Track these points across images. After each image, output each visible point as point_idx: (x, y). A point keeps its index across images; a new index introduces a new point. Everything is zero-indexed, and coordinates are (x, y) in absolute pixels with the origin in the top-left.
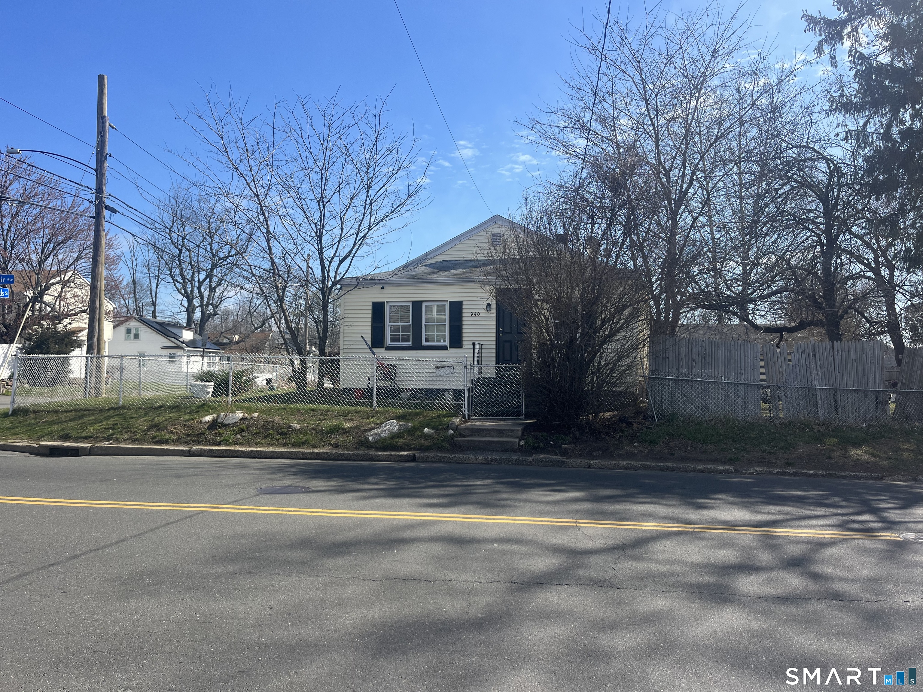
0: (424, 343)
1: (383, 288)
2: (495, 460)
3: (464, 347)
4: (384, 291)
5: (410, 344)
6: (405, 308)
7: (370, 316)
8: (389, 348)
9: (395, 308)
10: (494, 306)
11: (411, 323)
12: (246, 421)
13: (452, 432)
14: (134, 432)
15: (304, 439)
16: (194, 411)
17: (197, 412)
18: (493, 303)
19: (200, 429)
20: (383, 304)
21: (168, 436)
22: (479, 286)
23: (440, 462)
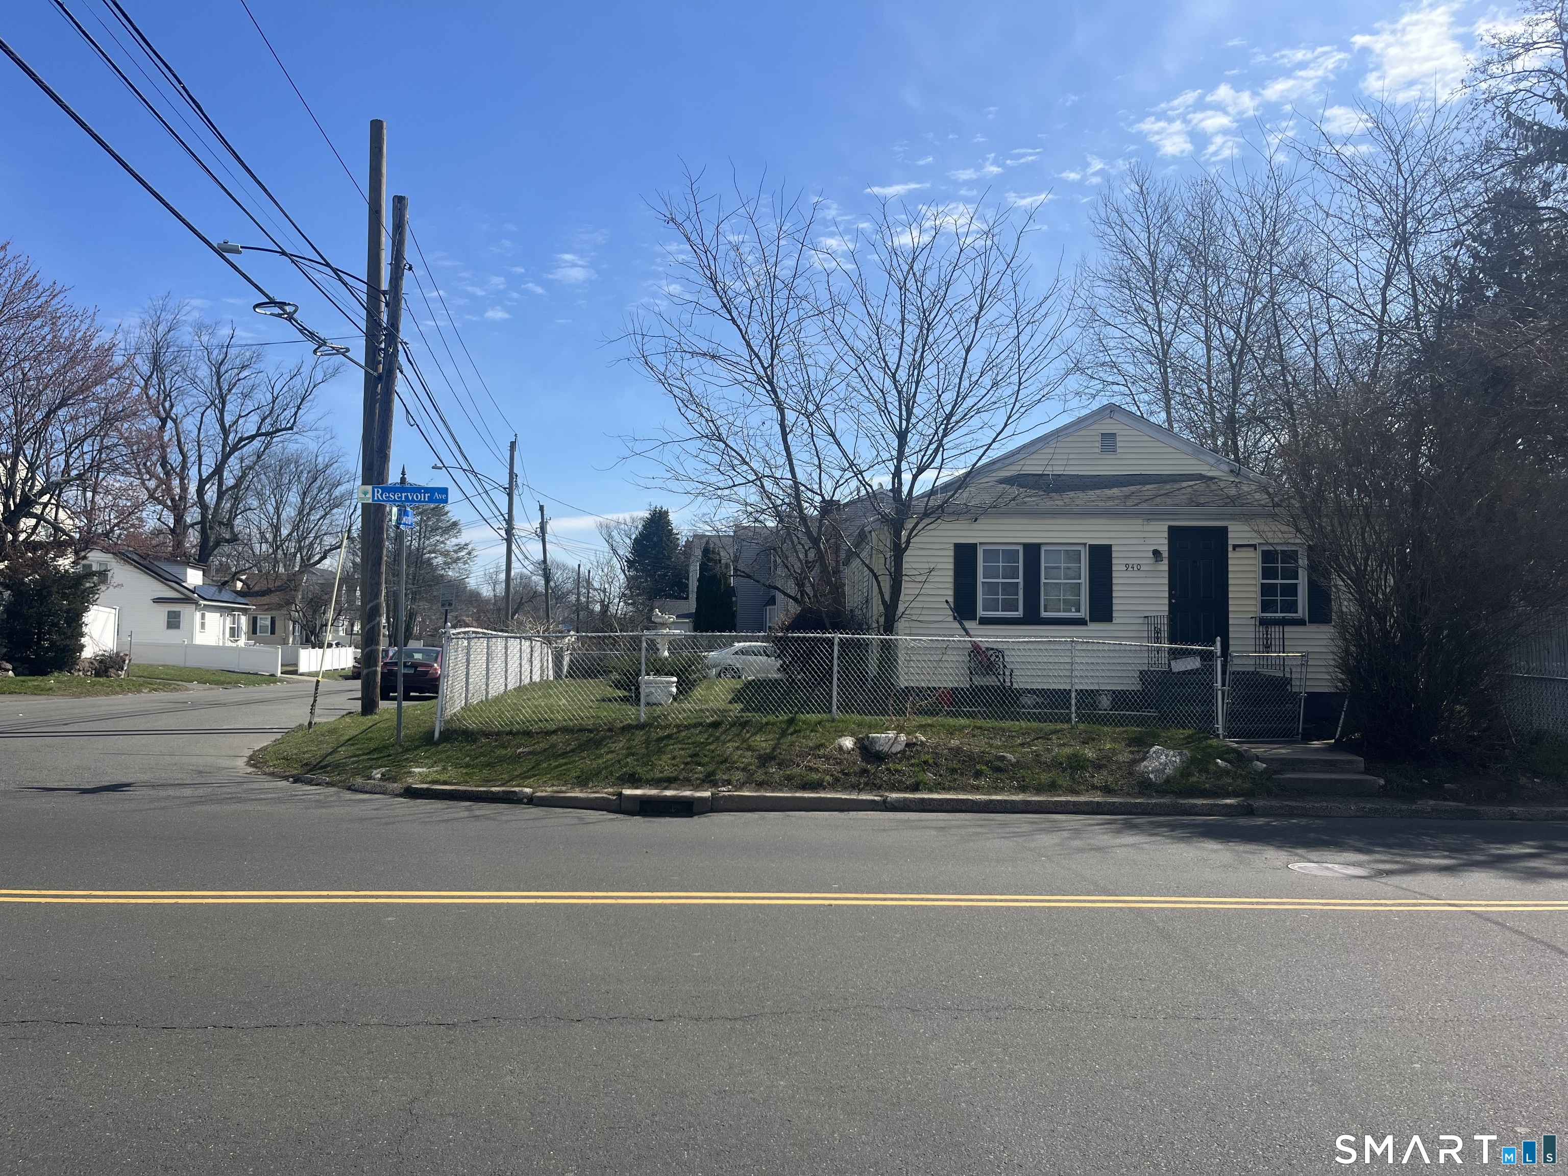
0: (1044, 614)
1: (975, 520)
3: (1114, 621)
4: (976, 526)
5: (1019, 613)
6: (1011, 555)
7: (952, 566)
8: (985, 621)
10: (1165, 555)
11: (1020, 580)
12: (919, 748)
13: (1264, 765)
14: (744, 769)
15: (1045, 777)
16: (789, 732)
17: (795, 732)
18: (1164, 549)
19: (855, 763)
20: (973, 547)
21: (815, 776)
22: (1140, 521)
23: (1292, 816)
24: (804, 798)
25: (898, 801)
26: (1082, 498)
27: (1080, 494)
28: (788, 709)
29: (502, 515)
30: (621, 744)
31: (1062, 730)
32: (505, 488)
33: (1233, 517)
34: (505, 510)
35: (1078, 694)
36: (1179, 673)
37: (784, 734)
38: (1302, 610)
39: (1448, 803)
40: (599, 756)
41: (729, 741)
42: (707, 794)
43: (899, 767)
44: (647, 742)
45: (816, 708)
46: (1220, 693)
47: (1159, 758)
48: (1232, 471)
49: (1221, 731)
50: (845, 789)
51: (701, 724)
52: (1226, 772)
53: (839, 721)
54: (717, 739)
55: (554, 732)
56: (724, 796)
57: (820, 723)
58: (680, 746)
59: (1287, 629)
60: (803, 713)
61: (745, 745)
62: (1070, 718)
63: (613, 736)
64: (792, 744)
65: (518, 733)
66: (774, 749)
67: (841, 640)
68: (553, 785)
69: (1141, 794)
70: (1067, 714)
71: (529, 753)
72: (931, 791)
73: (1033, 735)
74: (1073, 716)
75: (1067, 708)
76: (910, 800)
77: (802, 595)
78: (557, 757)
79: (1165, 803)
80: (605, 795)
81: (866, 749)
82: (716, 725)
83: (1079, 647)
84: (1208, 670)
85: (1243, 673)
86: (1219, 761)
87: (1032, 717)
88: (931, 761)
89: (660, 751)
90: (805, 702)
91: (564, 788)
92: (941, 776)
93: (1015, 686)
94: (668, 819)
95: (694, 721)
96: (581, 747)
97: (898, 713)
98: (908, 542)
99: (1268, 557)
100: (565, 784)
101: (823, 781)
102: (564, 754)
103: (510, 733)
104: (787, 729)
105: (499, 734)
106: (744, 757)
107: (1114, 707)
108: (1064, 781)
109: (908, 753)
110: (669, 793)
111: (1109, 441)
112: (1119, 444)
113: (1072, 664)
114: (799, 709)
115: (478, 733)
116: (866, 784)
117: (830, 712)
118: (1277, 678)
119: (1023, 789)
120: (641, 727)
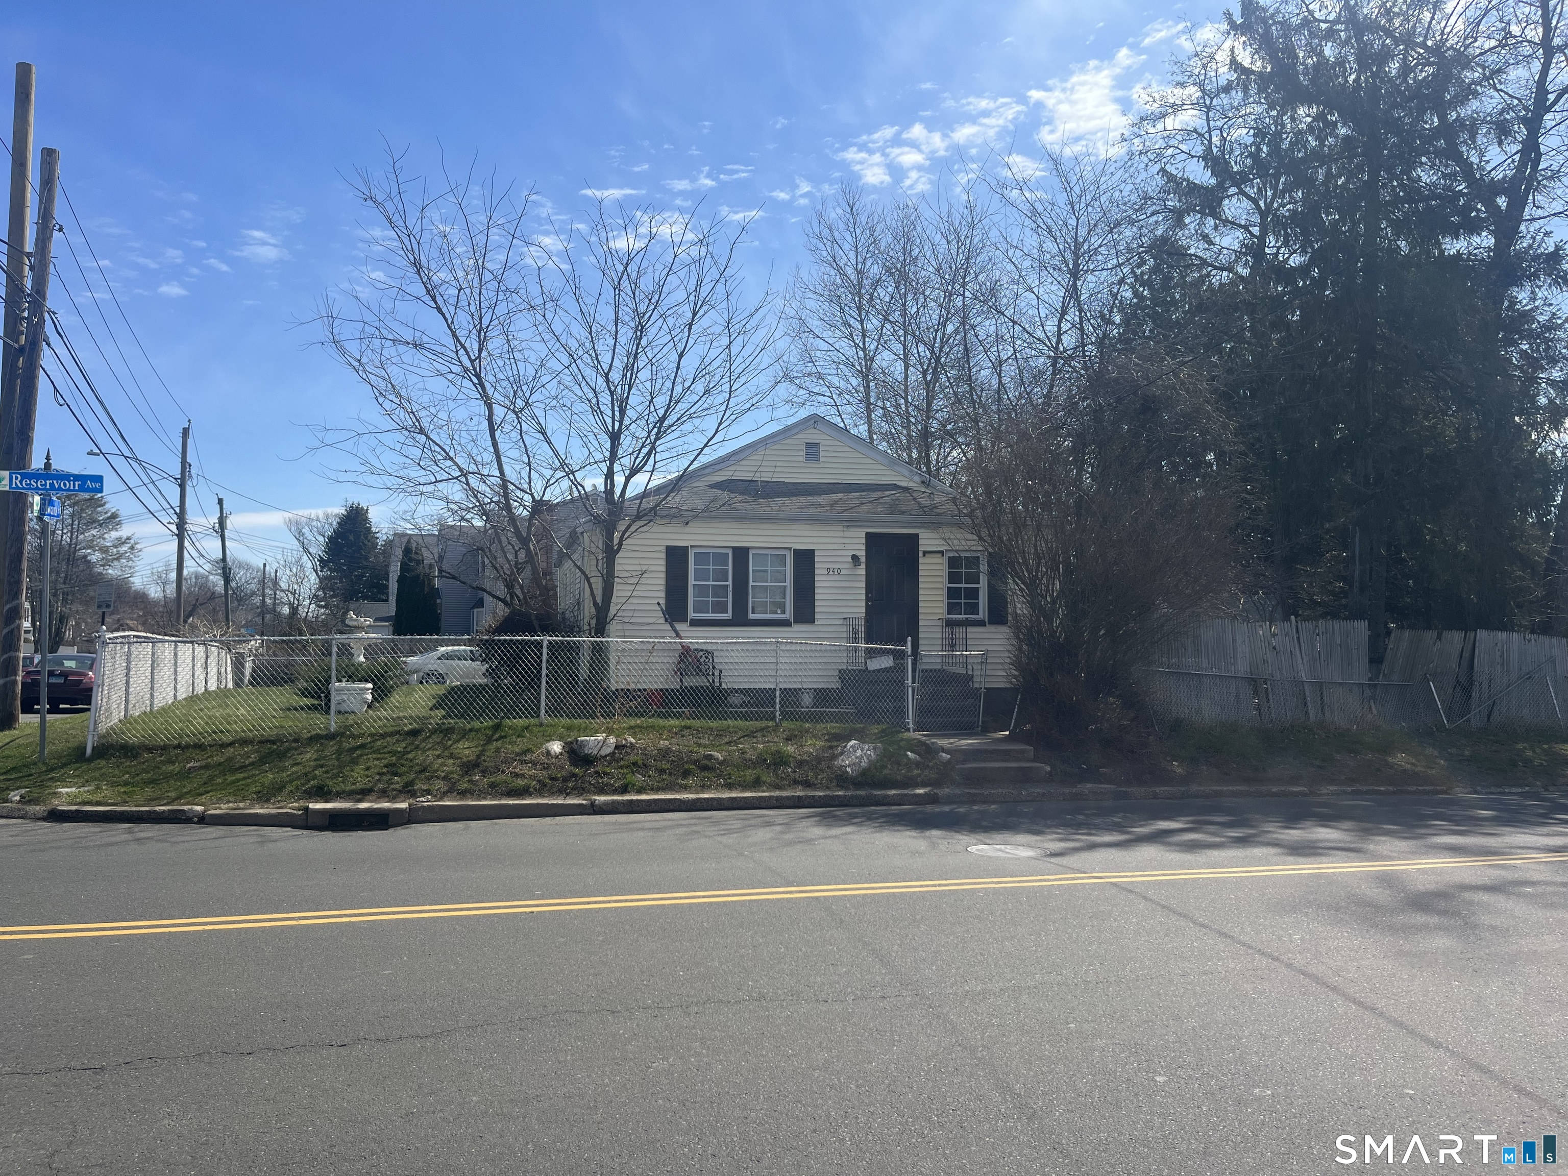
0: (751, 616)
1: (687, 523)
3: (816, 623)
4: (687, 529)
5: (728, 615)
6: (720, 558)
7: (663, 569)
8: (695, 623)
9: (701, 558)
10: (863, 559)
11: (730, 583)
12: (629, 750)
13: (949, 756)
14: (444, 778)
15: (750, 774)
16: (495, 738)
17: (501, 737)
18: (862, 554)
19: (563, 768)
20: (685, 550)
21: (521, 782)
22: (840, 528)
23: (974, 802)
24: (506, 805)
25: (606, 803)
27: (787, 501)
28: (493, 715)
29: (172, 507)
30: (310, 754)
31: (768, 727)
32: (176, 479)
33: (923, 525)
34: (176, 503)
35: (783, 693)
36: (874, 671)
37: (489, 740)
38: (983, 612)
39: (1102, 786)
40: (285, 769)
41: (429, 749)
42: (404, 805)
43: (608, 770)
44: (339, 752)
45: (523, 713)
46: (910, 689)
47: (855, 751)
48: (923, 482)
49: (911, 726)
50: (552, 794)
51: (398, 732)
52: (917, 764)
53: (547, 726)
54: (417, 747)
55: (231, 744)
56: (423, 807)
57: (527, 728)
58: (375, 756)
59: (970, 629)
60: (509, 718)
61: (446, 753)
62: (775, 716)
63: (299, 747)
64: (498, 750)
65: (188, 746)
66: (478, 756)
67: (550, 643)
68: (229, 802)
69: (840, 786)
70: (772, 713)
71: (201, 768)
72: (640, 791)
73: (740, 734)
74: (778, 714)
75: (772, 706)
76: (618, 802)
77: (512, 597)
78: (233, 771)
79: (860, 795)
80: (289, 811)
81: (575, 754)
82: (414, 733)
83: (783, 648)
84: (899, 669)
85: (931, 670)
86: (909, 753)
87: (739, 716)
88: (640, 762)
89: (355, 762)
90: (511, 706)
91: (241, 805)
92: (649, 776)
93: (724, 686)
94: (360, 833)
95: (391, 729)
96: (262, 761)
97: (608, 715)
98: (620, 544)
99: (954, 562)
100: (243, 799)
101: (529, 787)
102: (241, 767)
103: (179, 746)
104: (492, 735)
105: (164, 748)
106: (445, 765)
107: (815, 704)
108: (768, 778)
109: (617, 755)
110: (363, 805)
111: (812, 451)
112: (822, 454)
113: (777, 663)
114: (505, 714)
115: (139, 747)
116: (574, 788)
117: (538, 716)
118: (960, 675)
119: (730, 786)
120: (331, 737)
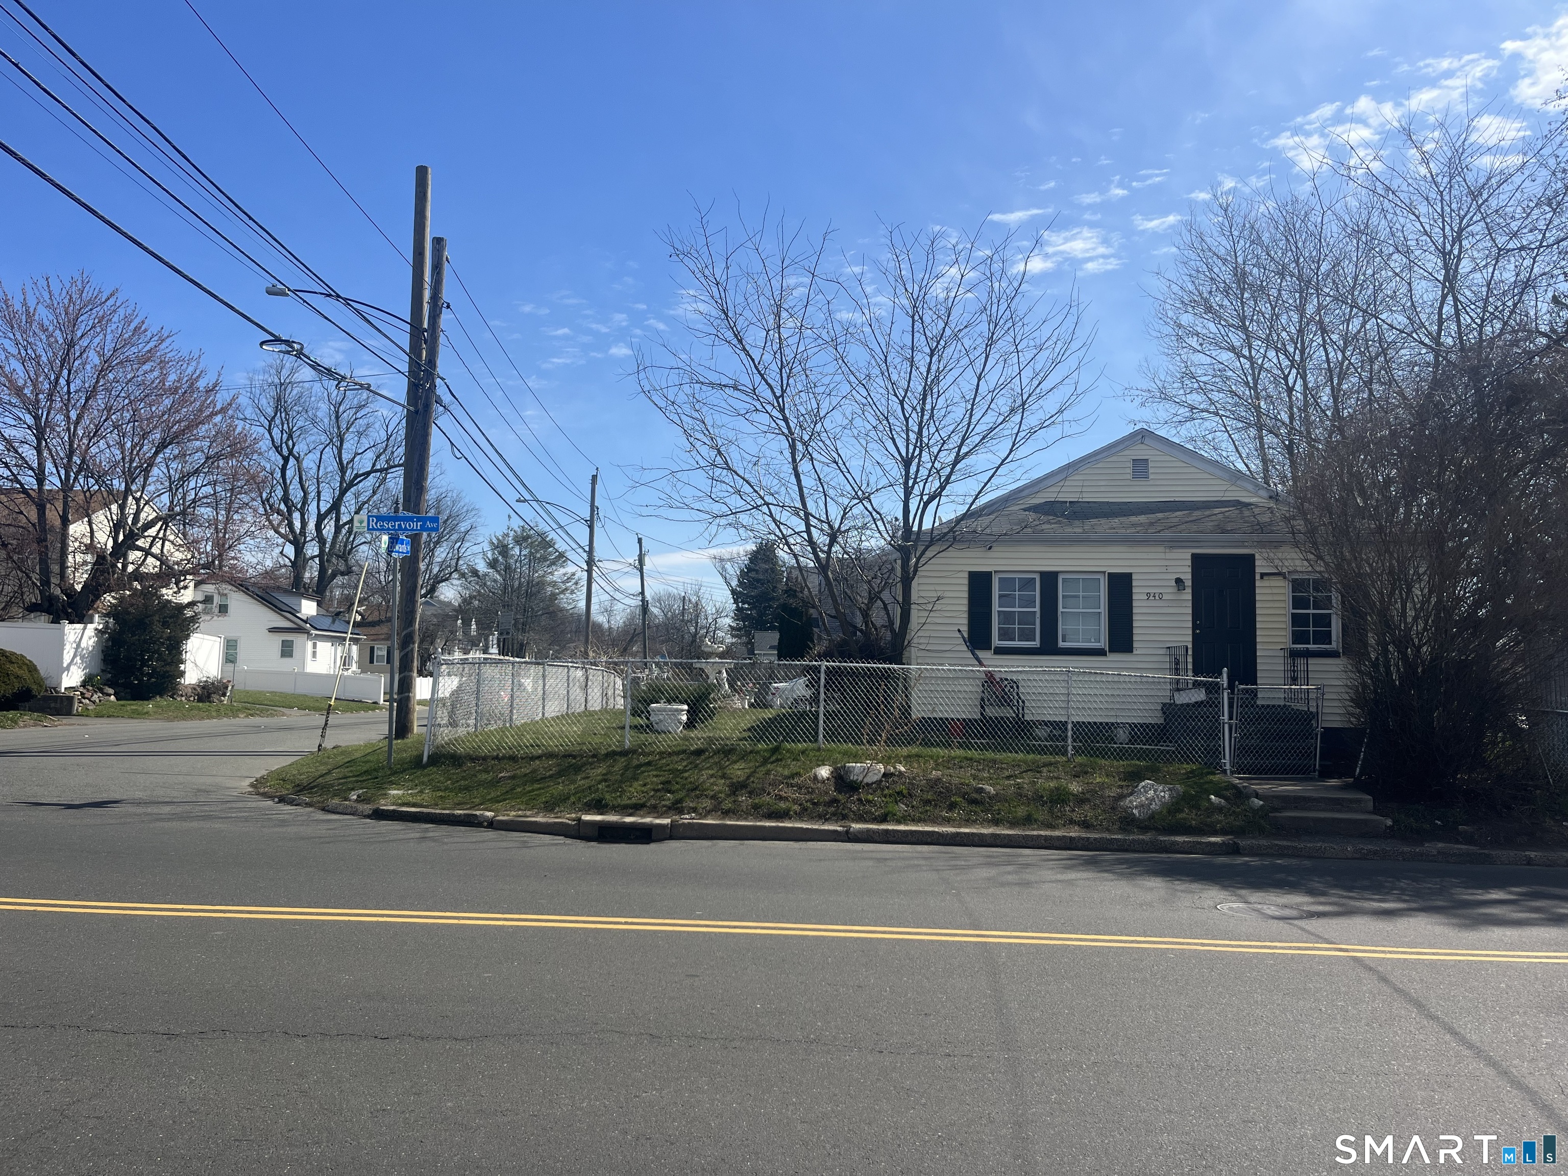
0: (1061, 644)
1: (990, 548)
2: (1375, 853)
3: (1135, 652)
4: (990, 554)
5: (1036, 643)
6: (1027, 584)
7: (966, 595)
8: (1000, 651)
9: (1007, 583)
10: (1188, 583)
11: (1037, 609)
12: (896, 779)
13: (1261, 803)
14: (713, 797)
15: (1021, 811)
16: (771, 760)
17: (777, 760)
18: (1187, 577)
19: (827, 793)
20: (989, 574)
21: (783, 805)
22: (1161, 549)
23: (1281, 856)
24: (765, 827)
25: (861, 831)
26: (1103, 526)
27: (1103, 521)
28: (773, 737)
30: (601, 770)
31: (1057, 763)
32: (586, 521)
33: (1262, 544)
35: (1075, 726)
36: (1182, 705)
37: (765, 761)
38: (1336, 643)
39: (1459, 846)
40: (573, 782)
41: (708, 768)
42: (666, 821)
43: (870, 797)
44: (626, 768)
45: (802, 737)
46: (1226, 726)
47: (1146, 792)
48: (1271, 497)
49: (1228, 767)
50: (812, 818)
51: (684, 752)
52: (1220, 809)
53: (824, 750)
54: (696, 766)
55: (539, 757)
56: (683, 824)
57: (803, 752)
58: (655, 773)
59: (1311, 661)
60: (788, 741)
61: (720, 773)
62: (1066, 751)
63: (594, 762)
64: (768, 773)
65: (504, 758)
66: (748, 778)
67: (827, 667)
68: (519, 810)
69: (1122, 830)
70: (1063, 747)
71: (510, 778)
72: (899, 822)
73: (1024, 767)
74: (1070, 748)
75: (1063, 740)
76: (873, 831)
78: (538, 781)
79: (1143, 840)
80: (564, 820)
81: (841, 780)
82: (699, 752)
84: (1212, 704)
85: (1274, 706)
86: (1213, 797)
87: (1031, 749)
88: (905, 792)
89: (635, 778)
90: (790, 730)
91: (528, 813)
92: (913, 807)
93: (1027, 718)
94: (624, 845)
95: (679, 748)
96: (560, 774)
98: (916, 571)
99: (1298, 585)
100: (532, 809)
101: (789, 811)
102: (542, 779)
103: (497, 758)
104: (770, 758)
105: (485, 759)
106: (716, 785)
107: (1130, 741)
108: (1041, 814)
109: (883, 783)
110: (629, 820)
111: (1140, 468)
112: (1151, 471)
113: (1069, 694)
114: (784, 737)
115: (465, 758)
116: (834, 814)
117: (816, 741)
118: (1301, 712)
119: (996, 822)
120: (624, 753)
